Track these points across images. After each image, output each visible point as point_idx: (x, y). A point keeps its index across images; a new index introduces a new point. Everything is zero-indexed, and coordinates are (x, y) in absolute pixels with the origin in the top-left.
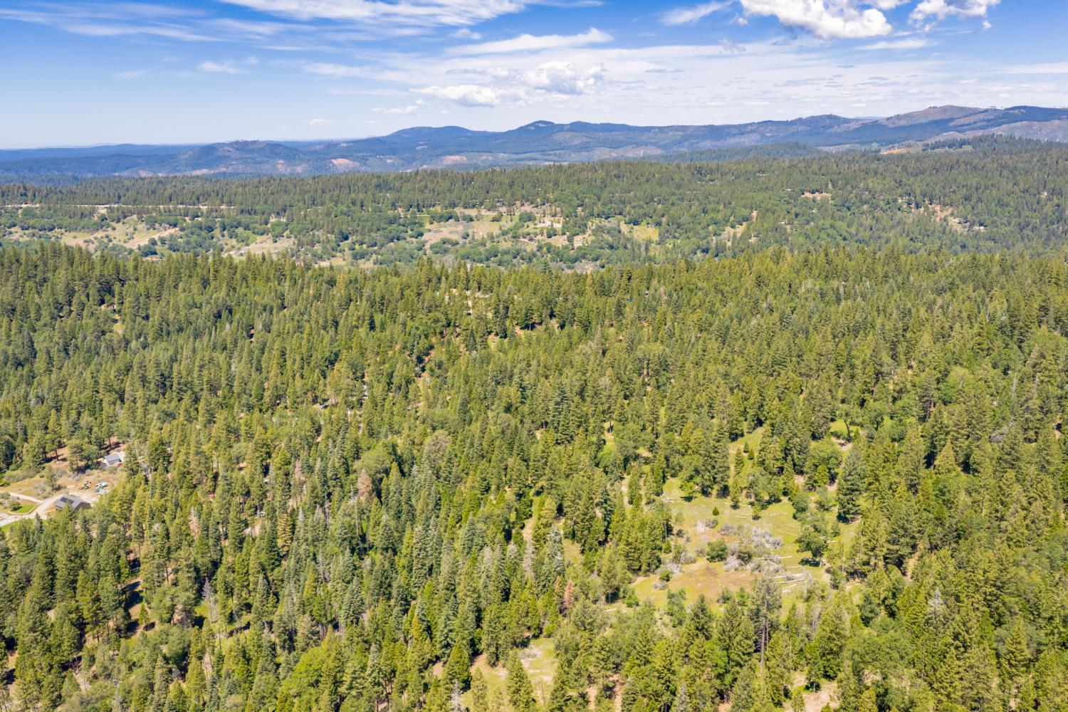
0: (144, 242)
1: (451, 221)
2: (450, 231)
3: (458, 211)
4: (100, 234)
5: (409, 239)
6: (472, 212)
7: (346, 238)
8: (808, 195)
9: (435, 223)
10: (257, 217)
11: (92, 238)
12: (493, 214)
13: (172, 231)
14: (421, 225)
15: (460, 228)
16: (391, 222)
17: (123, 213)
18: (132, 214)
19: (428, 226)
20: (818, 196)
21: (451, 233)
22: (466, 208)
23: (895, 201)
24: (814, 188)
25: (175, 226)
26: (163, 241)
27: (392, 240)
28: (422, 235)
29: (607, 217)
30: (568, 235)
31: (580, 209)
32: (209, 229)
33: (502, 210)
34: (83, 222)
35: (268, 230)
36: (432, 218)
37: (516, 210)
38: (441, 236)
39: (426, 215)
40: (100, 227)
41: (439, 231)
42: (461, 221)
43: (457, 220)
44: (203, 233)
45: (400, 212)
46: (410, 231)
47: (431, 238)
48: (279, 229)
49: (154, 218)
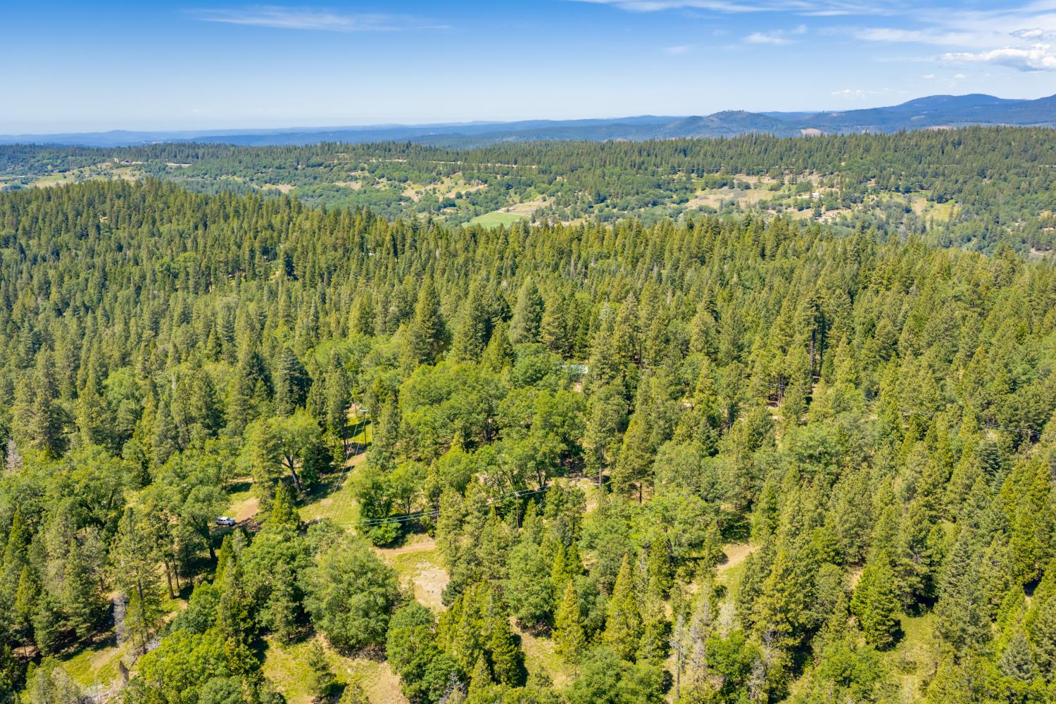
0: (452, 194)
1: (725, 188)
2: (713, 199)
3: (738, 178)
4: (429, 187)
5: (668, 204)
6: (752, 180)
7: (603, 200)
9: (708, 189)
10: (546, 178)
11: (423, 190)
12: (774, 182)
13: (482, 187)
14: (692, 191)
15: (729, 196)
16: (659, 186)
17: (455, 169)
19: (699, 193)
21: (716, 200)
22: (748, 174)
25: (486, 182)
26: (468, 194)
27: (647, 205)
28: (687, 201)
29: (908, 191)
30: (823, 209)
31: (873, 180)
32: (509, 187)
33: (787, 179)
34: (426, 176)
35: (548, 190)
36: (707, 184)
37: (800, 179)
38: (703, 203)
39: (703, 181)
40: (434, 180)
41: (705, 198)
42: (736, 189)
43: (732, 187)
44: (503, 190)
45: (676, 177)
46: (675, 197)
47: (693, 204)
48: (555, 189)
49: (473, 174)
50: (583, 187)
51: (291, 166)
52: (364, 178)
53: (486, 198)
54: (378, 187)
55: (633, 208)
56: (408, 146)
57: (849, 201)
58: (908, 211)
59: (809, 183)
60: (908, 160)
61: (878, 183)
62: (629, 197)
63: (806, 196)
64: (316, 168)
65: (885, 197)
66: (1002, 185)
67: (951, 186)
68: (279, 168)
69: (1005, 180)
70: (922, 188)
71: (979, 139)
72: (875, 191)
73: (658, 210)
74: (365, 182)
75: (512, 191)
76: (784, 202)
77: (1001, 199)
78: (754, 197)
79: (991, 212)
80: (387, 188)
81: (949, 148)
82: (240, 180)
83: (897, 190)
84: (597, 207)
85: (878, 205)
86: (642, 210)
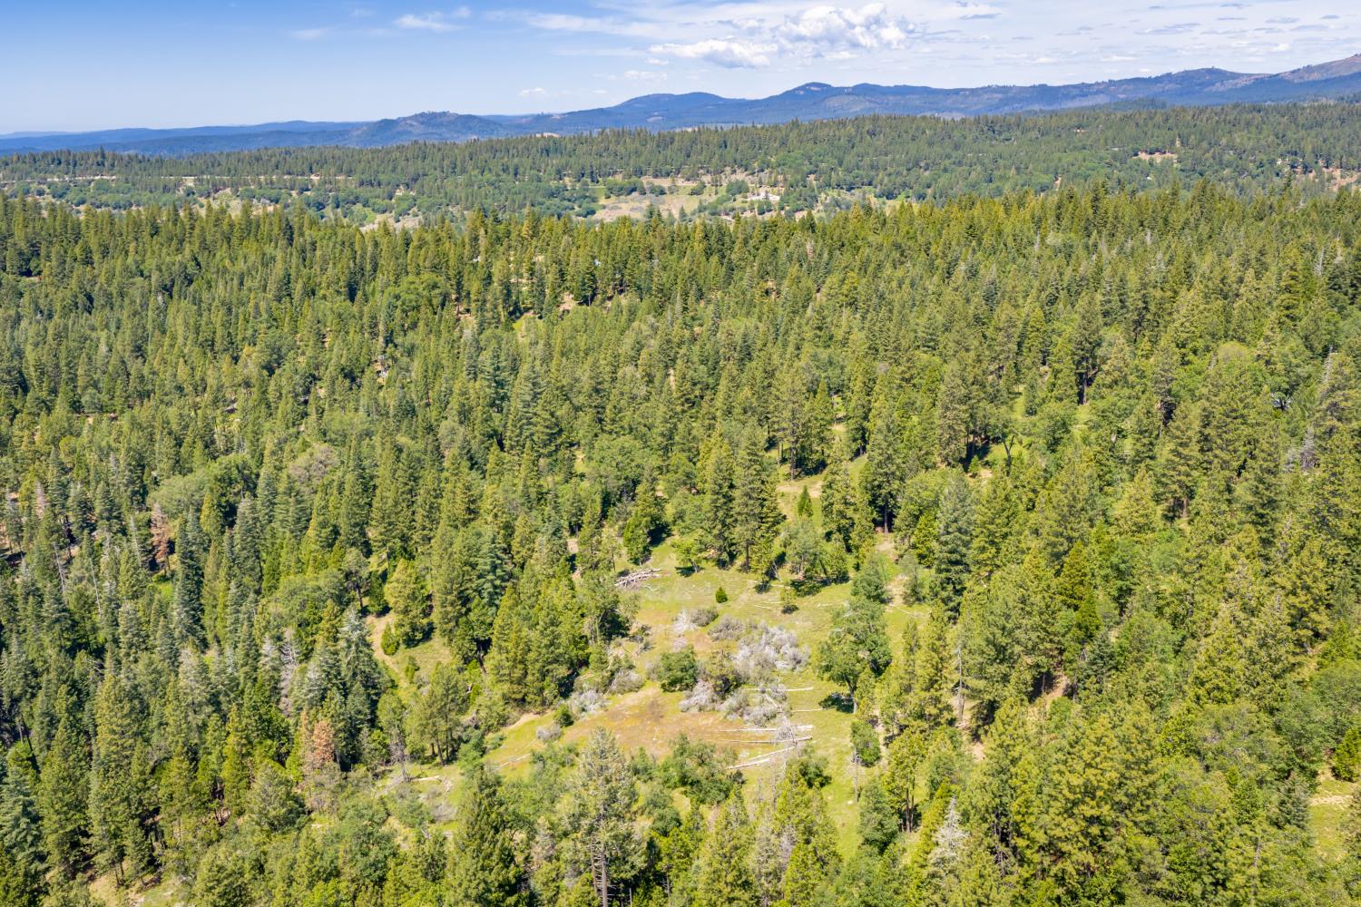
1: (635, 194)
3: (646, 181)
5: (574, 218)
6: (665, 183)
8: (1143, 156)
9: (613, 197)
10: (378, 191)
12: (692, 185)
14: (594, 200)
15: (646, 204)
16: (552, 195)
17: (214, 185)
18: (225, 186)
19: (603, 201)
20: (1158, 158)
21: (632, 209)
22: (656, 176)
23: (1272, 162)
24: (1153, 146)
25: (277, 202)
28: (593, 212)
32: (319, 206)
33: (706, 180)
36: (610, 190)
37: (724, 179)
38: (618, 214)
39: (602, 186)
41: (617, 207)
42: (648, 194)
43: (643, 193)
45: (567, 182)
46: (577, 209)
47: (604, 216)
48: (404, 205)
49: (252, 191)
50: (451, 201)
59: (742, 182)
61: (817, 179)
63: (755, 198)
65: (835, 195)
69: (946, 170)
70: (863, 184)
72: (821, 188)
78: (685, 202)
83: (839, 186)
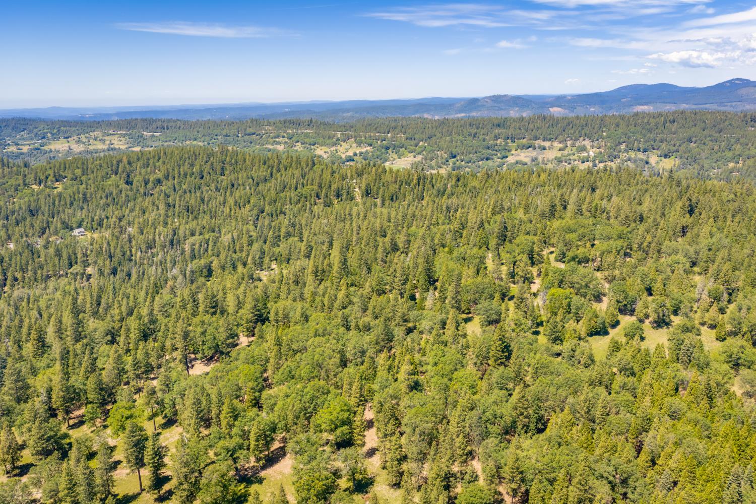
0: (350, 153)
1: (530, 149)
2: (525, 156)
3: (538, 143)
4: (334, 148)
5: (496, 159)
6: (547, 144)
7: (455, 157)
9: (519, 150)
10: (413, 142)
11: (329, 150)
12: (561, 145)
13: (369, 148)
14: (509, 151)
15: (534, 154)
16: (488, 148)
17: (348, 137)
18: (353, 137)
19: (513, 152)
21: (526, 157)
22: (544, 140)
25: (371, 145)
26: (361, 154)
27: (482, 160)
28: (507, 157)
29: (645, 151)
30: (597, 162)
31: (624, 144)
32: (387, 148)
33: (569, 143)
34: (328, 141)
35: (415, 150)
36: (518, 147)
37: (578, 143)
38: (518, 158)
39: (515, 144)
40: (335, 144)
41: (518, 155)
42: (537, 149)
43: (535, 148)
44: (383, 150)
45: (498, 142)
46: (499, 154)
47: (511, 159)
48: (420, 150)
49: (362, 140)
50: (440, 149)
51: (234, 135)
52: (286, 143)
53: (373, 155)
54: (296, 148)
55: (474, 162)
56: (311, 121)
57: (612, 158)
58: (647, 163)
59: (584, 145)
60: (644, 131)
61: (627, 146)
62: (471, 155)
63: (585, 154)
64: (251, 136)
65: (632, 154)
66: (703, 147)
67: (672, 148)
68: (227, 136)
69: (704, 144)
70: (654, 149)
71: (686, 119)
72: (626, 151)
73: (490, 163)
74: (287, 146)
75: (390, 151)
76: (572, 157)
77: (703, 155)
78: (551, 154)
79: (699, 163)
80: (302, 149)
81: (668, 124)
82: (201, 144)
83: (639, 150)
84: (451, 161)
85: (629, 159)
86: (481, 163)
